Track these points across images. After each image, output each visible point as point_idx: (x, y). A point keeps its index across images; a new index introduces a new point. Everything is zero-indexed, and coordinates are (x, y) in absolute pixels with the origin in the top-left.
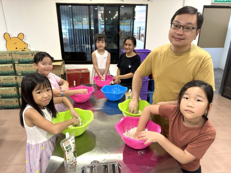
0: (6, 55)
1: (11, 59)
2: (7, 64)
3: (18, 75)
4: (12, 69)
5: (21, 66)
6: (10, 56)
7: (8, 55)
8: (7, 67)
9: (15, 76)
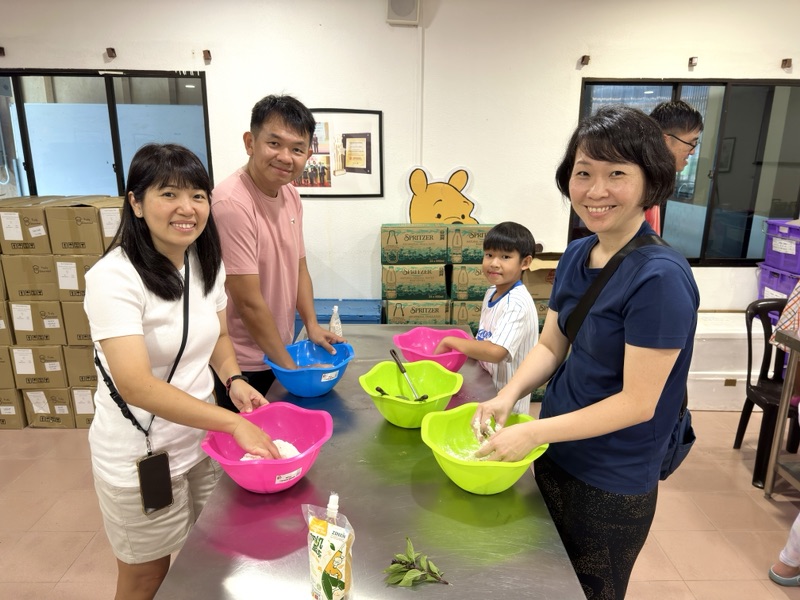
0: (431, 238)
1: (444, 248)
2: (428, 263)
3: (456, 299)
4: (442, 280)
5: (471, 269)
6: (442, 238)
7: (437, 236)
8: (430, 272)
9: (445, 301)
